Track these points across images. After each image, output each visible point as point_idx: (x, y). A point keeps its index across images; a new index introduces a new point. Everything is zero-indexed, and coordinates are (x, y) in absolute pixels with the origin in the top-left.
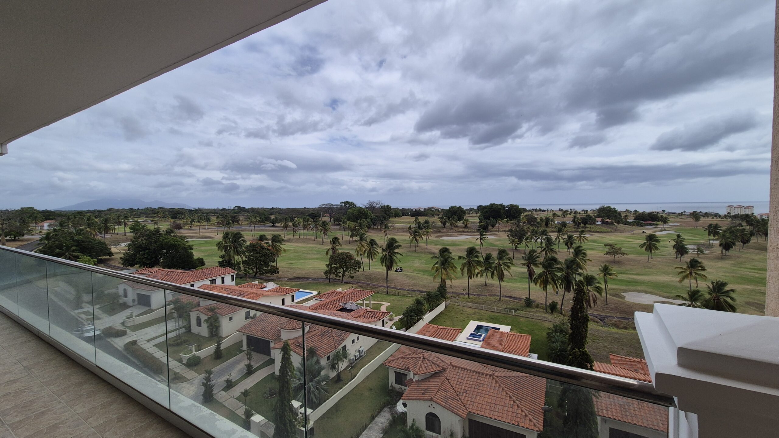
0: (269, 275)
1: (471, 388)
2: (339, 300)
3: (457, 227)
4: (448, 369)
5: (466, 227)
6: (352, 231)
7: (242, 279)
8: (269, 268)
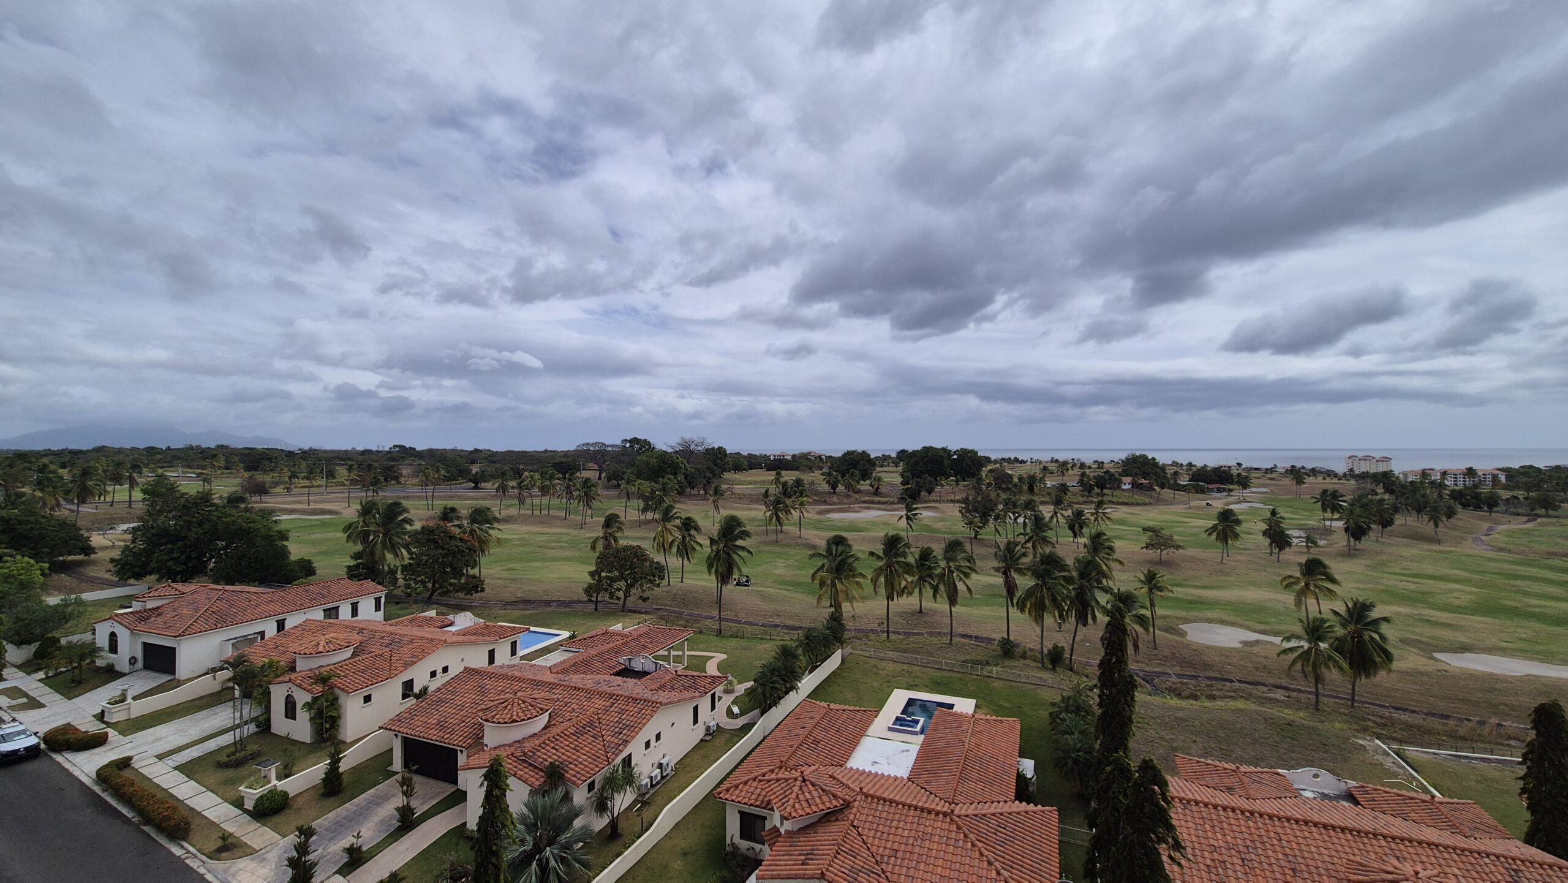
0: (461, 595)
1: (906, 844)
2: (617, 652)
3: (859, 492)
4: (856, 804)
5: (876, 492)
6: (646, 499)
7: (398, 606)
8: (463, 581)
